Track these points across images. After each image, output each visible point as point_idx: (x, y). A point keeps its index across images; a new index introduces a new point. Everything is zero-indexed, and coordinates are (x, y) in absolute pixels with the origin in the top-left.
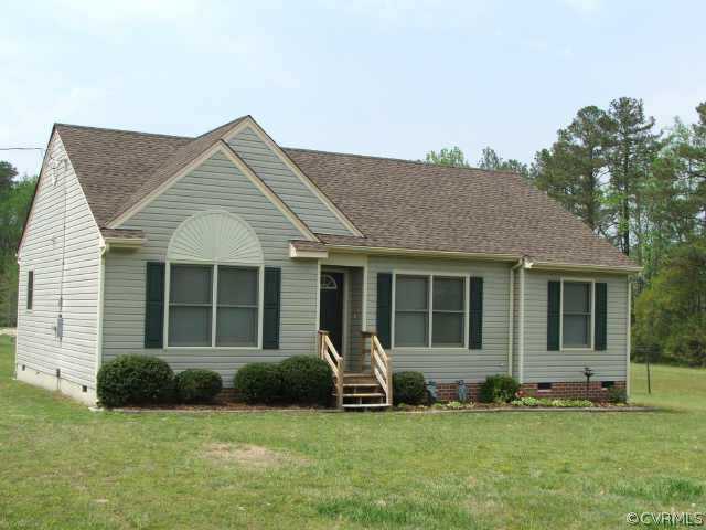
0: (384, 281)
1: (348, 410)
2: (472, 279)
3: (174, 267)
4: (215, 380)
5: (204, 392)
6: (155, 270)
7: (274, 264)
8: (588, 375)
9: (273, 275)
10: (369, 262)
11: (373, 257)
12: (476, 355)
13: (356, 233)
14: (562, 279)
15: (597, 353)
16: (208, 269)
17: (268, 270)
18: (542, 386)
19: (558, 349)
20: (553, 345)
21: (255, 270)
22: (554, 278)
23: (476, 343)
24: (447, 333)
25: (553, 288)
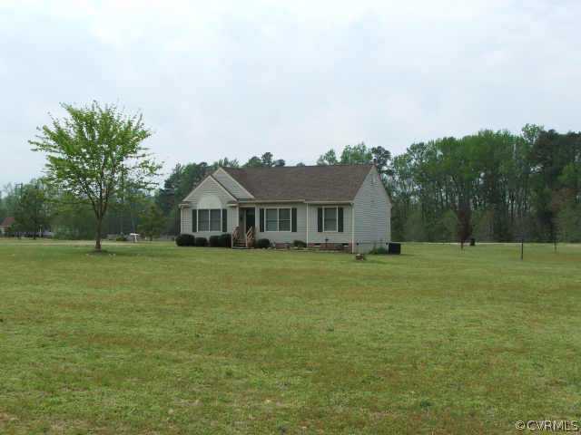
0: (262, 211)
1: (234, 249)
2: (292, 209)
3: (200, 211)
4: (205, 240)
5: (202, 243)
6: (194, 212)
7: (224, 208)
9: (225, 211)
10: (257, 205)
12: (294, 234)
13: (252, 197)
15: (339, 233)
16: (208, 210)
17: (223, 210)
18: (316, 244)
19: (322, 231)
20: (320, 230)
21: (219, 210)
22: (320, 207)
23: (294, 229)
24: (283, 226)
25: (320, 211)
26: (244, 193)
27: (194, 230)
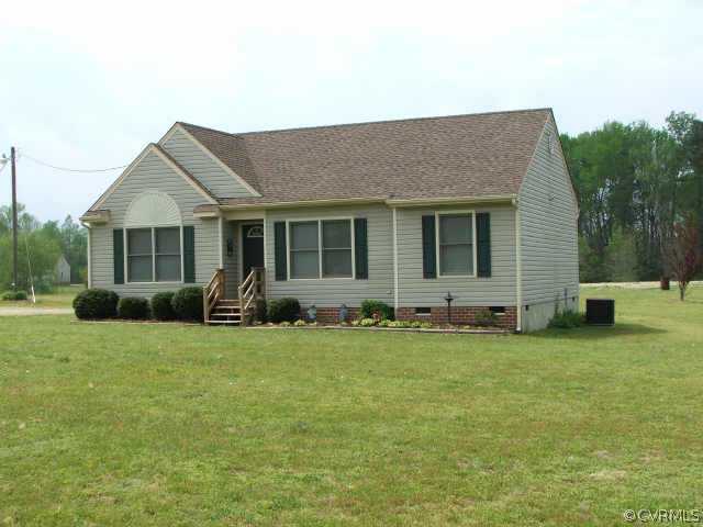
0: (279, 227)
1: (211, 324)
2: (356, 221)
6: (118, 234)
7: (188, 223)
8: (449, 300)
9: (189, 231)
10: (267, 214)
11: (269, 211)
12: (362, 284)
13: (255, 193)
14: (437, 214)
15: (480, 279)
16: (149, 230)
17: (185, 228)
18: (419, 310)
19: (434, 276)
20: (429, 272)
21: (175, 229)
22: (428, 213)
23: (362, 273)
24: (334, 265)
25: (428, 223)
26: (235, 186)
27: (119, 279)
